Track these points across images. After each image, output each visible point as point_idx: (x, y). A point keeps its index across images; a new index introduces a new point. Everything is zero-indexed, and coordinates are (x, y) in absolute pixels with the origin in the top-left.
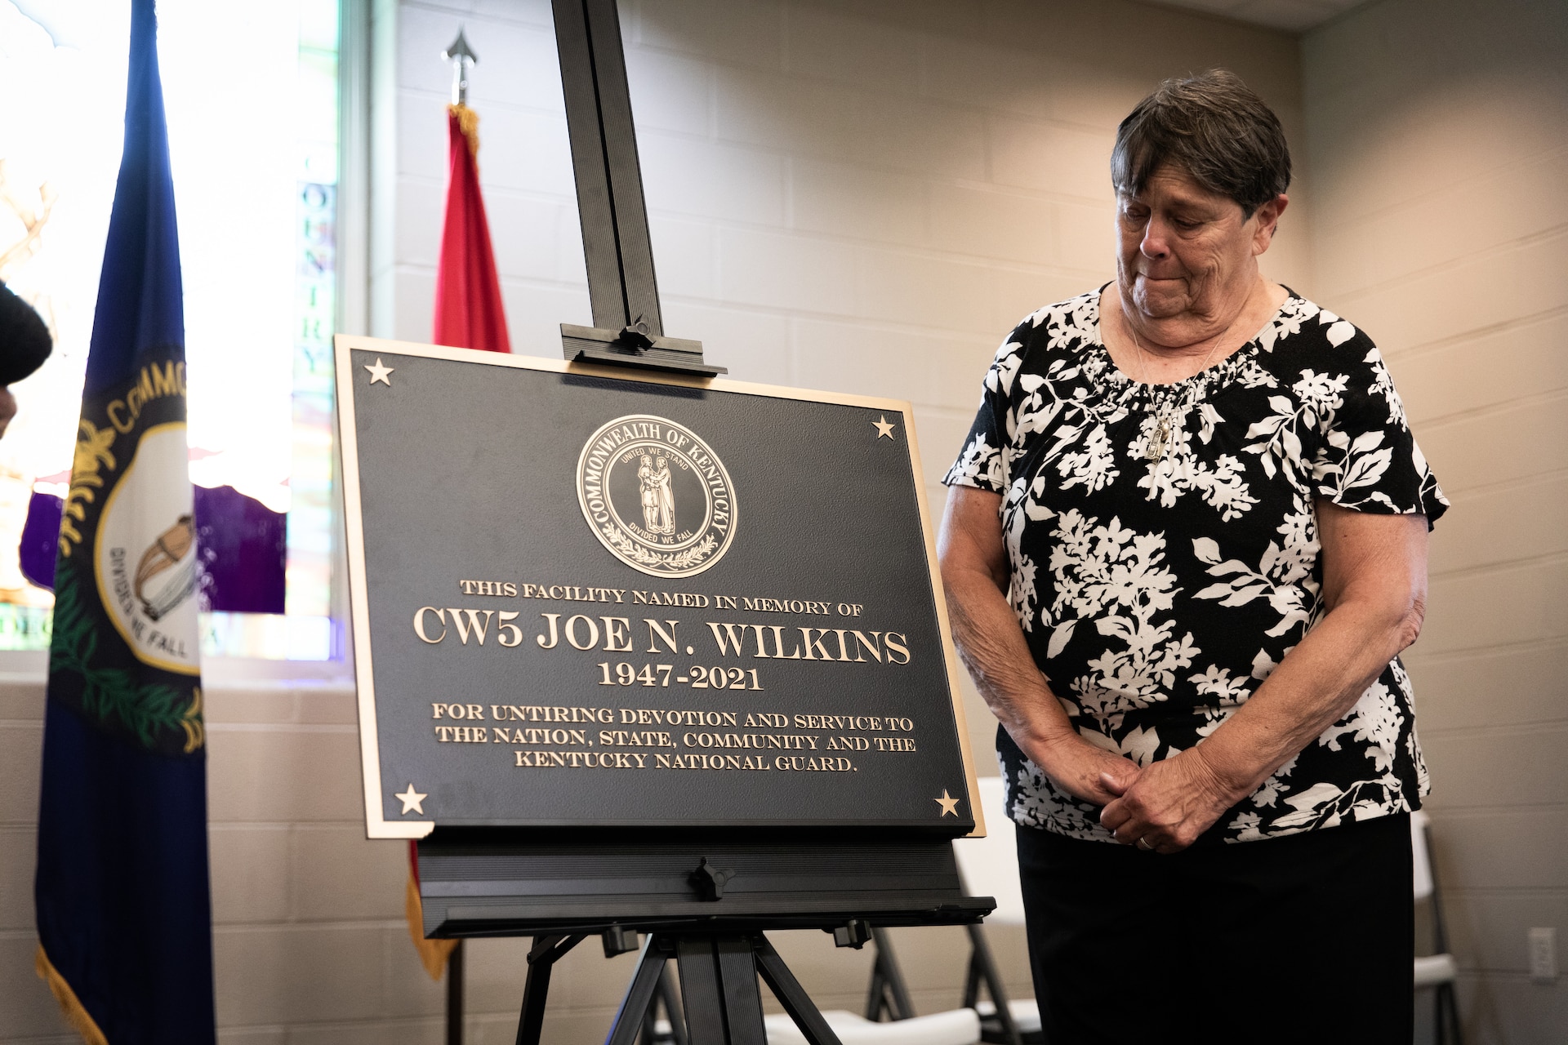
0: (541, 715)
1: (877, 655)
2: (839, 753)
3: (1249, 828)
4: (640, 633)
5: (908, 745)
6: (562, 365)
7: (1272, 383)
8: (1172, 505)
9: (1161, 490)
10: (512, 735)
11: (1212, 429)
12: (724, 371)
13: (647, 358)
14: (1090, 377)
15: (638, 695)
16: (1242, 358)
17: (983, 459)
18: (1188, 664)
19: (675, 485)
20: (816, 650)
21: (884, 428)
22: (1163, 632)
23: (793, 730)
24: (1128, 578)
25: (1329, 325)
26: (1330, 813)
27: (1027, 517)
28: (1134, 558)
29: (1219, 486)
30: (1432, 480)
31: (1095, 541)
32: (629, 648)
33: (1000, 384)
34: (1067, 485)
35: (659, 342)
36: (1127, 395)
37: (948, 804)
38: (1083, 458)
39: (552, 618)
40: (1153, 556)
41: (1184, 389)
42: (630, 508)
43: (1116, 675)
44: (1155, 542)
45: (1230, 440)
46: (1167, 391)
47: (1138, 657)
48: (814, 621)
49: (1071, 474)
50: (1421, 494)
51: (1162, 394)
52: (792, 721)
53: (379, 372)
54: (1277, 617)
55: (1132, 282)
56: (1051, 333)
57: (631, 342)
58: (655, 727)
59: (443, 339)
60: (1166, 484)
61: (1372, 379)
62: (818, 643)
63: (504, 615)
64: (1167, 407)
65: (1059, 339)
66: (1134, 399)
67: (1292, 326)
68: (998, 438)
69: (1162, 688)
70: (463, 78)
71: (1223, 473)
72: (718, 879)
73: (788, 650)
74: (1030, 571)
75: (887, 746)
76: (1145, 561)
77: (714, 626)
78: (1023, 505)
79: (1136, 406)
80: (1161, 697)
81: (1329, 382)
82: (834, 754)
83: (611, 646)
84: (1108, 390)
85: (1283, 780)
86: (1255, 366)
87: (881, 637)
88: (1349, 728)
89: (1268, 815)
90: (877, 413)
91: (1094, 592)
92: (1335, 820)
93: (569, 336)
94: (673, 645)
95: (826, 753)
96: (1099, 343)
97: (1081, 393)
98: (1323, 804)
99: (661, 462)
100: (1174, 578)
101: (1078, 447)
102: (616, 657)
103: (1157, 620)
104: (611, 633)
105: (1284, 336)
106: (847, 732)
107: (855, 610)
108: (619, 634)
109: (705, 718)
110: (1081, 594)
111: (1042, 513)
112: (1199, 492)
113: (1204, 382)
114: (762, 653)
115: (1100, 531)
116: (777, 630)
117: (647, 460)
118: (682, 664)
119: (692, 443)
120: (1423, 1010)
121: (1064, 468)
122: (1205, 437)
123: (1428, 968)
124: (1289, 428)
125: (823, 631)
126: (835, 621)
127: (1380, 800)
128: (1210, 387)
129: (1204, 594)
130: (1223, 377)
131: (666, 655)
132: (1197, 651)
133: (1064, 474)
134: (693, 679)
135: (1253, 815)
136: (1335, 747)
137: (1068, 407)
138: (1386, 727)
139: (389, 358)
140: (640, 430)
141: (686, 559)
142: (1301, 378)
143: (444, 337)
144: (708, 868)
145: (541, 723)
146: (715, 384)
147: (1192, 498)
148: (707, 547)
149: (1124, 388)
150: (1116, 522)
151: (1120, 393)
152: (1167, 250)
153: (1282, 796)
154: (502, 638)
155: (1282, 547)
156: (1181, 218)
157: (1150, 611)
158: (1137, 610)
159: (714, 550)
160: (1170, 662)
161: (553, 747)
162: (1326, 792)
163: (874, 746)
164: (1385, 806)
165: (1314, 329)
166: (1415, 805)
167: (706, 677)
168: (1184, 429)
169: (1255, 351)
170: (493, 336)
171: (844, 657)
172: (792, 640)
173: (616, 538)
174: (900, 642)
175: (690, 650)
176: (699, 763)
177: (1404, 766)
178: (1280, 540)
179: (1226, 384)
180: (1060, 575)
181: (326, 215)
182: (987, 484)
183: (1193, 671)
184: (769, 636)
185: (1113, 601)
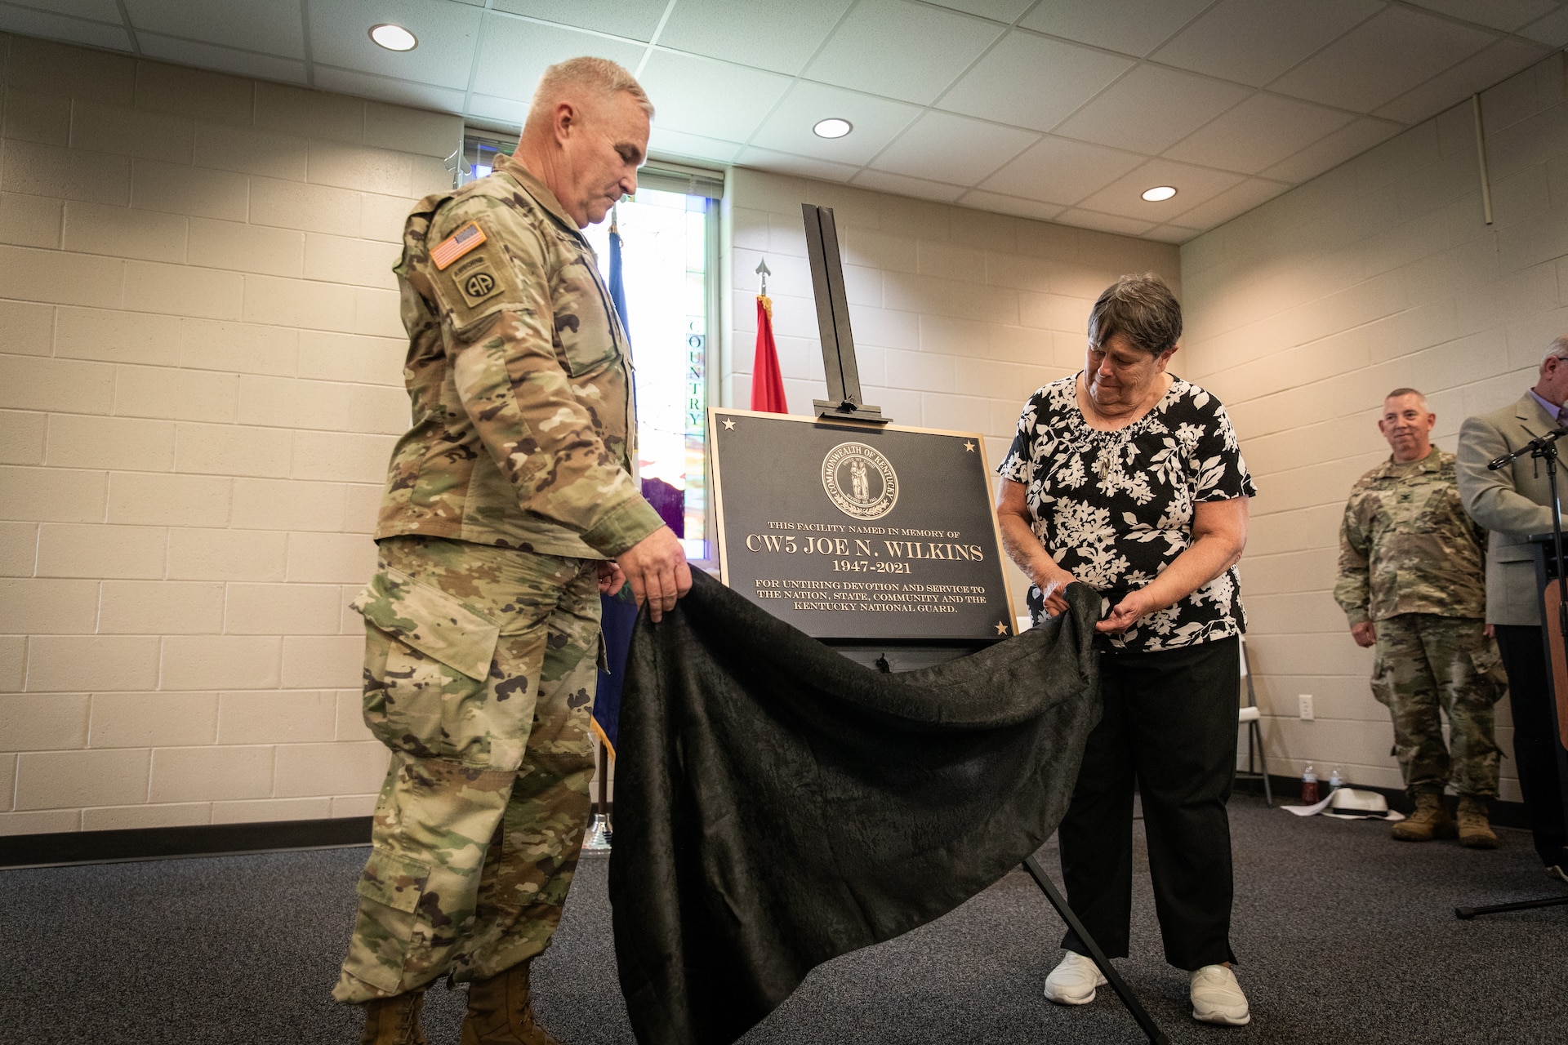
0: (806, 585)
1: (967, 557)
2: (948, 604)
3: (1155, 644)
4: (852, 546)
5: (983, 600)
6: (814, 419)
7: (1165, 431)
8: (1112, 495)
9: (1107, 488)
10: (793, 595)
11: (1133, 457)
12: (892, 420)
13: (854, 415)
14: (1072, 427)
15: (851, 576)
16: (1150, 418)
17: (1018, 466)
18: (1123, 571)
19: (868, 476)
20: (937, 555)
21: (970, 447)
22: (1111, 554)
23: (925, 592)
24: (1092, 529)
25: (1195, 396)
26: (1197, 637)
27: (1041, 501)
28: (1094, 520)
29: (1135, 487)
30: (1248, 477)
31: (1075, 511)
32: (847, 553)
33: (1026, 428)
34: (1061, 486)
35: (860, 407)
36: (1090, 438)
37: (1002, 628)
38: (1068, 472)
39: (811, 539)
40: (1103, 519)
41: (1120, 435)
42: (847, 487)
43: (1086, 576)
44: (1104, 512)
45: (1142, 463)
46: (1111, 435)
47: (1098, 567)
48: (936, 540)
49: (1064, 480)
50: (1242, 485)
51: (1108, 437)
52: (925, 588)
53: (729, 424)
54: (1169, 546)
55: (1091, 384)
56: (1051, 401)
57: (847, 407)
58: (860, 591)
59: (756, 408)
60: (1110, 486)
61: (1218, 425)
62: (938, 551)
63: (788, 538)
64: (1111, 444)
65: (1055, 405)
66: (1094, 440)
67: (1176, 399)
68: (1026, 456)
69: (1110, 582)
70: (764, 283)
71: (1137, 481)
72: (891, 663)
73: (923, 554)
74: (1045, 523)
75: (972, 600)
76: (1100, 522)
77: (888, 543)
78: (1039, 494)
79: (1095, 443)
80: (1109, 586)
81: (1195, 430)
82: (946, 604)
83: (839, 553)
84: (1081, 435)
85: (1173, 621)
86: (1157, 422)
87: (969, 548)
88: (1206, 595)
89: (1165, 638)
90: (966, 440)
91: (1075, 535)
92: (1200, 640)
93: (817, 405)
94: (868, 552)
95: (941, 604)
96: (1077, 408)
97: (1067, 435)
98: (1195, 632)
99: (862, 465)
100: (1114, 530)
101: (1066, 465)
102: (840, 558)
103: (1107, 549)
104: (838, 546)
105: (1171, 405)
106: (952, 594)
107: (956, 535)
108: (842, 547)
109: (883, 587)
110: (1069, 536)
111: (1049, 499)
112: (1125, 490)
113: (1130, 431)
114: (911, 556)
115: (1078, 507)
116: (918, 545)
117: (855, 464)
118: (872, 561)
119: (877, 455)
120: (1243, 733)
121: (1060, 477)
122: (1130, 461)
123: (1246, 713)
124: (1175, 455)
125: (940, 545)
126: (946, 540)
127: (1224, 629)
128: (1133, 434)
129: (1129, 537)
130: (1140, 429)
131: (865, 557)
132: (1129, 564)
133: (1060, 480)
134: (878, 568)
135: (1158, 638)
136: (1200, 604)
137: (1061, 443)
138: (1225, 593)
139: (733, 418)
140: (852, 450)
141: (874, 511)
142: (1180, 428)
143: (756, 407)
144: (886, 658)
145: (806, 589)
146: (887, 427)
147: (1122, 493)
148: (884, 505)
149: (1089, 434)
150: (1085, 503)
151: (1087, 437)
152: (1111, 374)
153: (1172, 629)
154: (787, 549)
155: (1168, 518)
156: (1119, 360)
157: (1103, 545)
158: (1097, 545)
159: (887, 507)
160: (1114, 570)
161: (812, 600)
162: (1196, 626)
163: (965, 601)
164: (1227, 632)
165: (1187, 399)
166: (1243, 631)
167: (884, 567)
168: (1119, 456)
169: (1157, 414)
170: (779, 405)
171: (951, 558)
172: (926, 549)
173: (840, 501)
174: (978, 550)
175: (876, 554)
176: (881, 608)
177: (1236, 611)
178: (1167, 515)
179: (1141, 432)
180: (1059, 526)
181: (700, 350)
182: (1020, 479)
183: (1125, 574)
184: (914, 547)
185: (1085, 540)
